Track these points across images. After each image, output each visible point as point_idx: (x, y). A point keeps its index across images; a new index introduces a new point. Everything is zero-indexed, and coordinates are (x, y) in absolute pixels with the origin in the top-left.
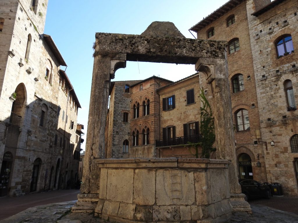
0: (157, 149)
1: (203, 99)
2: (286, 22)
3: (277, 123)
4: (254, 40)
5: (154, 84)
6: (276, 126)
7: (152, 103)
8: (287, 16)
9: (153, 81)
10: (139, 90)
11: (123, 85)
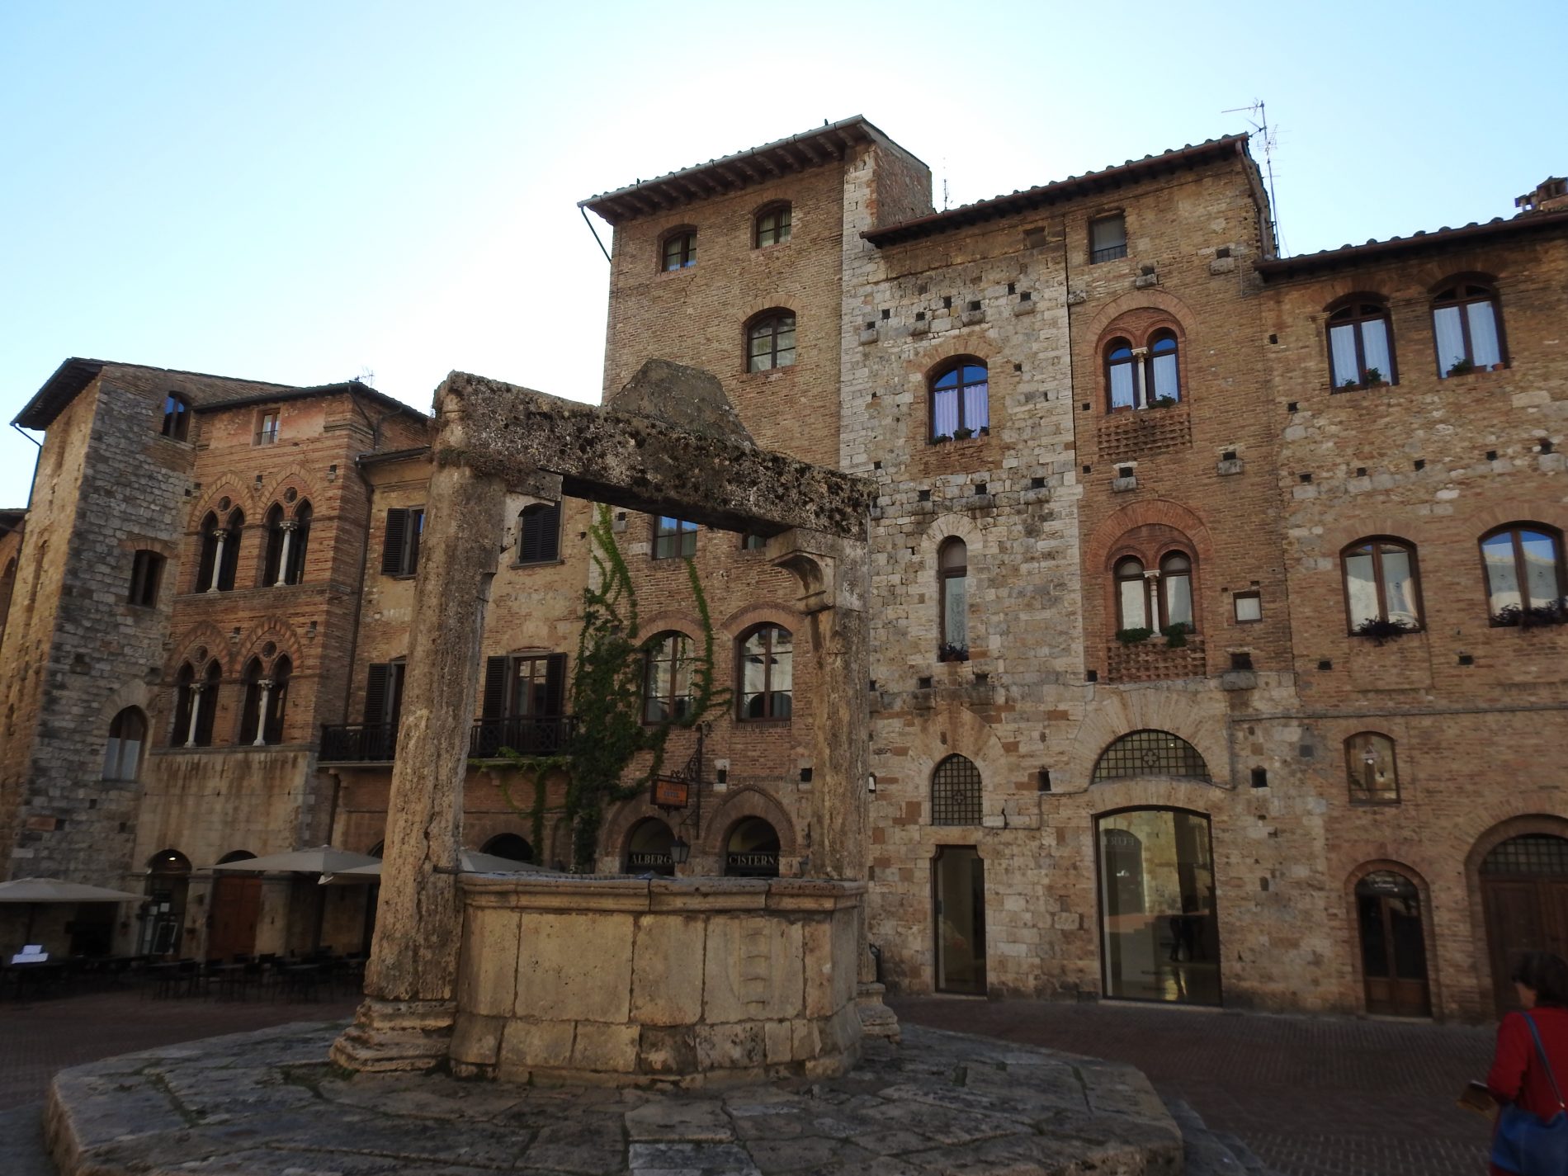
0: (321, 771)
1: (606, 550)
2: (976, 306)
3: (898, 705)
4: (856, 344)
5: (352, 427)
6: (891, 716)
7: (327, 523)
8: (983, 285)
9: (348, 406)
10: (250, 438)
11: (150, 392)
